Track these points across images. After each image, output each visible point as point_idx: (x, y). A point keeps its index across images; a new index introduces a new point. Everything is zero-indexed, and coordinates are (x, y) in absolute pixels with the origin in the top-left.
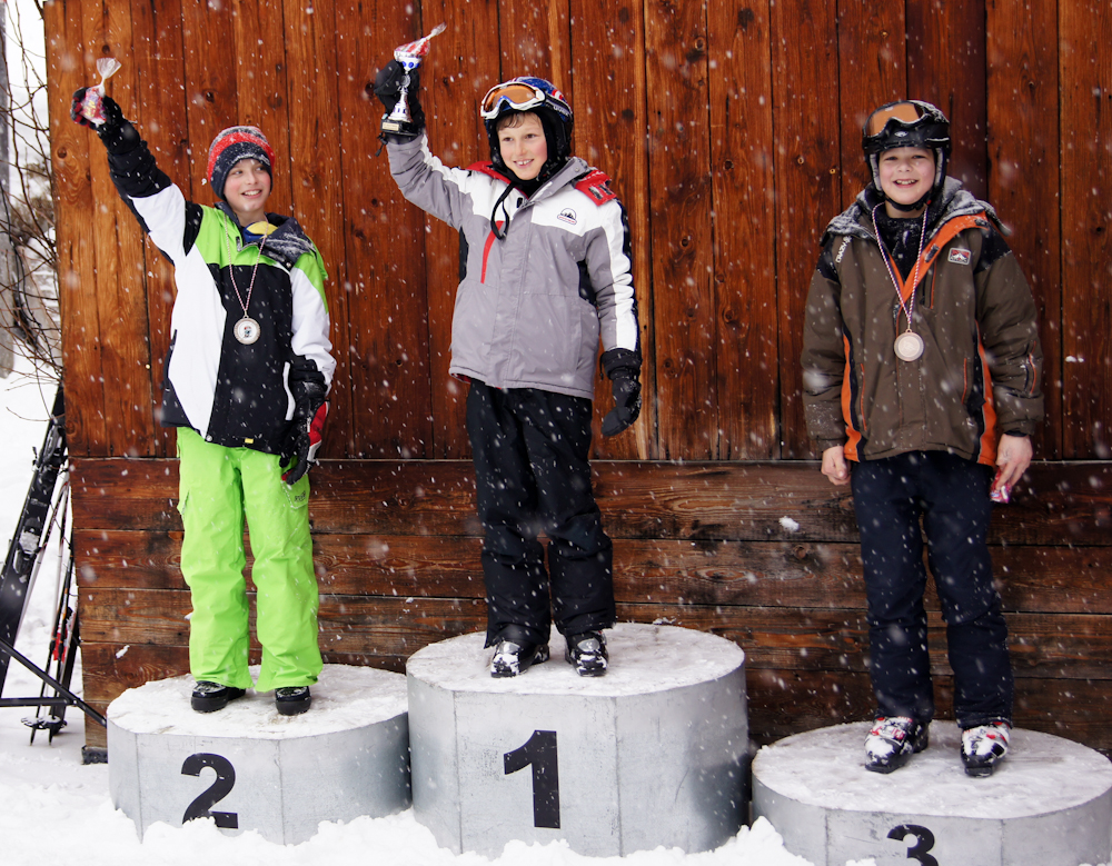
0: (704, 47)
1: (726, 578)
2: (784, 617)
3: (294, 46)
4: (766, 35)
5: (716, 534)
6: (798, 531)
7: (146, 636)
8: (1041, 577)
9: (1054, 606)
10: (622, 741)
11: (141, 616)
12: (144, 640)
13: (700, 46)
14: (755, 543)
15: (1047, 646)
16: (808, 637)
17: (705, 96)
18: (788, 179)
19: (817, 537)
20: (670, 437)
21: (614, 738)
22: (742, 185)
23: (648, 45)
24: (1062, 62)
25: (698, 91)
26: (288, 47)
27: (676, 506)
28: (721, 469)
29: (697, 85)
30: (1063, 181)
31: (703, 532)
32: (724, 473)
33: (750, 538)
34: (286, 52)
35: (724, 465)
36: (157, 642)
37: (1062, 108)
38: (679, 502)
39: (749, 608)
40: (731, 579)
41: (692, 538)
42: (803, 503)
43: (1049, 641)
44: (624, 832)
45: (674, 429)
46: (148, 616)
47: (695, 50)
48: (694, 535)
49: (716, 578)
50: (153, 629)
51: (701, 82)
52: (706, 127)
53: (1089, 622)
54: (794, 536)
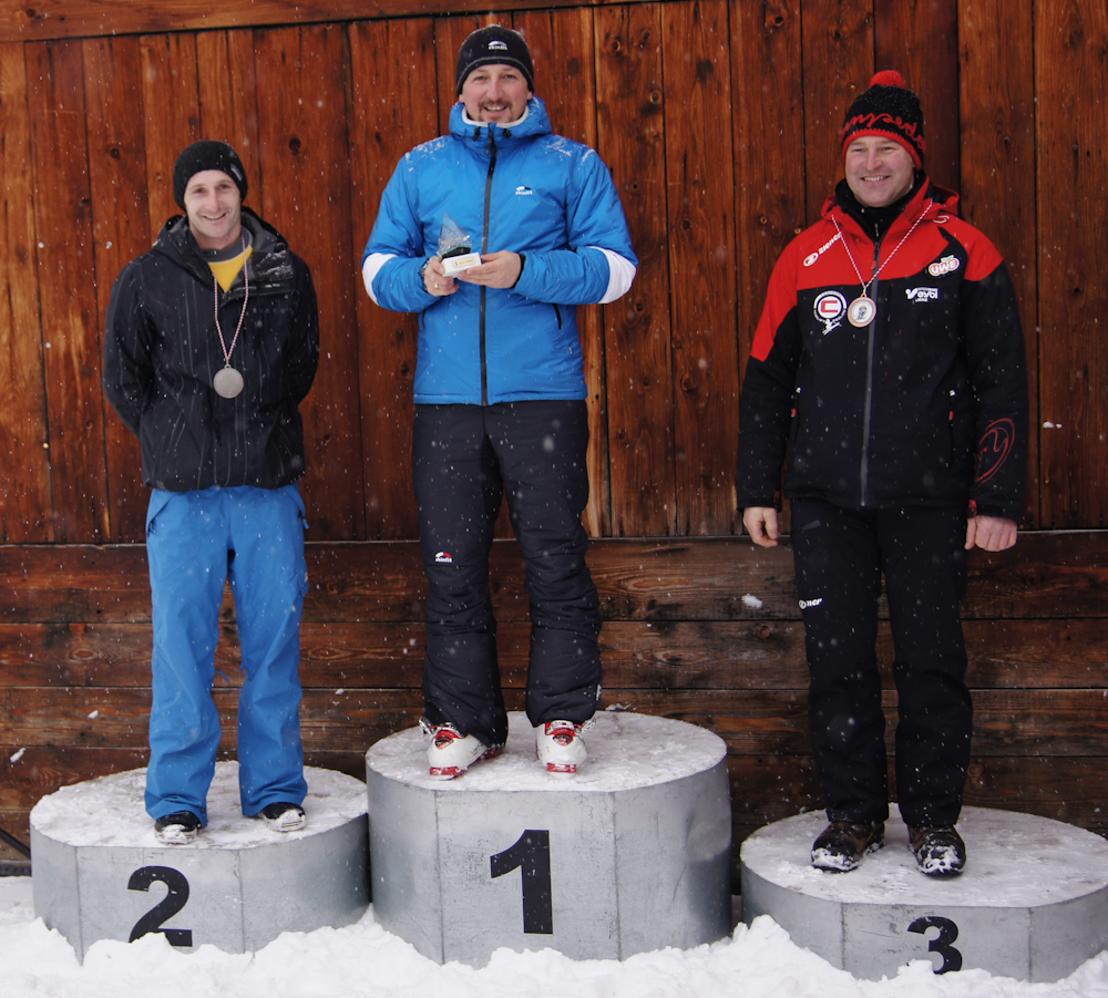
0: (660, 101)
1: (684, 660)
2: (746, 700)
3: (209, 99)
4: (727, 88)
5: (674, 614)
6: (762, 609)
7: (44, 738)
8: (1018, 652)
9: (1030, 681)
10: (621, 838)
11: (39, 716)
12: (41, 742)
13: (655, 99)
14: (716, 623)
15: (1024, 722)
16: (772, 720)
17: (661, 152)
18: (750, 239)
19: (782, 615)
20: (624, 512)
21: (612, 836)
22: (702, 246)
23: (599, 98)
24: (1038, 117)
25: (654, 147)
26: (203, 100)
27: (630, 586)
28: (679, 545)
29: (652, 140)
30: (1040, 241)
31: (659, 613)
32: (682, 550)
33: (711, 618)
34: (200, 104)
35: (683, 541)
36: (57, 743)
37: (1039, 164)
38: (634, 582)
39: (709, 692)
40: (689, 661)
41: (648, 620)
42: (767, 580)
43: (1025, 717)
44: (622, 935)
45: (628, 504)
46: (46, 717)
47: (650, 104)
48: (650, 616)
49: (674, 661)
50: (52, 730)
51: (657, 136)
52: (662, 184)
53: (1067, 697)
54: (758, 614)
